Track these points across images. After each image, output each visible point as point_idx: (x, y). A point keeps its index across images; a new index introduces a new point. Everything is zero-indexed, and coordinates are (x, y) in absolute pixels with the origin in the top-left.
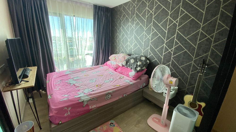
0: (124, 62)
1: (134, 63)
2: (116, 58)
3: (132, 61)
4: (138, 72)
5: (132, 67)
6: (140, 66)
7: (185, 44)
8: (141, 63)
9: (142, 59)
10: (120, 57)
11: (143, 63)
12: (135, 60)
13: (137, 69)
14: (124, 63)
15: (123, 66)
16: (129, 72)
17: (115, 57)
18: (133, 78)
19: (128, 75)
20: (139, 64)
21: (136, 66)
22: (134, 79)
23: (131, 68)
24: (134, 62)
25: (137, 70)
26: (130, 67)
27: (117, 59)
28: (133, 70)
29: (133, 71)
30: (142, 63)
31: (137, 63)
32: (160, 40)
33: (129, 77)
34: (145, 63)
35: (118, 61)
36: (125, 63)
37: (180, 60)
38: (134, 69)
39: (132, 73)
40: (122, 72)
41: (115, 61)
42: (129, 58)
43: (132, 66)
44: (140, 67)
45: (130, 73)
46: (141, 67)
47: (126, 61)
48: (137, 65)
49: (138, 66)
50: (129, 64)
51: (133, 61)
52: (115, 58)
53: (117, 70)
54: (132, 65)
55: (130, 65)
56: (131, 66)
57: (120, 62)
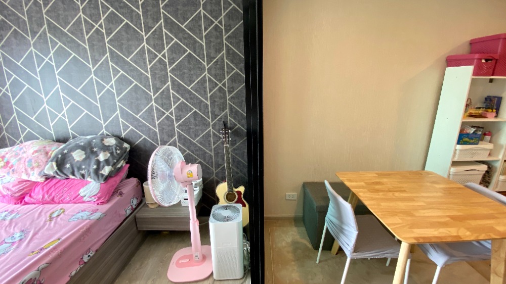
0: (47, 167)
1: (87, 158)
2: (8, 163)
3: (78, 156)
4: (107, 178)
5: (83, 172)
6: (107, 162)
7: (191, 98)
8: (109, 155)
9: (107, 144)
10: (25, 155)
11: (115, 154)
12: (89, 151)
13: (102, 172)
14: (51, 169)
15: (48, 178)
16: (79, 190)
17: (3, 157)
18: (99, 199)
19: (78, 200)
20: (102, 157)
21: (95, 167)
22: (101, 201)
23: (83, 176)
24: (84, 156)
25: (103, 175)
26: (76, 173)
27: (13, 161)
28: (89, 179)
29: (92, 181)
30: (112, 154)
31: (98, 156)
33: (84, 202)
34: (118, 152)
35: (23, 170)
36: (52, 166)
38: (92, 175)
39: (92, 188)
40: (54, 197)
41: (8, 173)
42: (63, 149)
43: (82, 169)
44: (108, 165)
45: (82, 192)
46: (111, 164)
47: (57, 162)
48: (98, 162)
49: (102, 164)
50: (68, 166)
51: (80, 156)
52: (6, 160)
53: (27, 199)
54: (83, 167)
55: (76, 170)
56: (79, 169)
57: (33, 169)
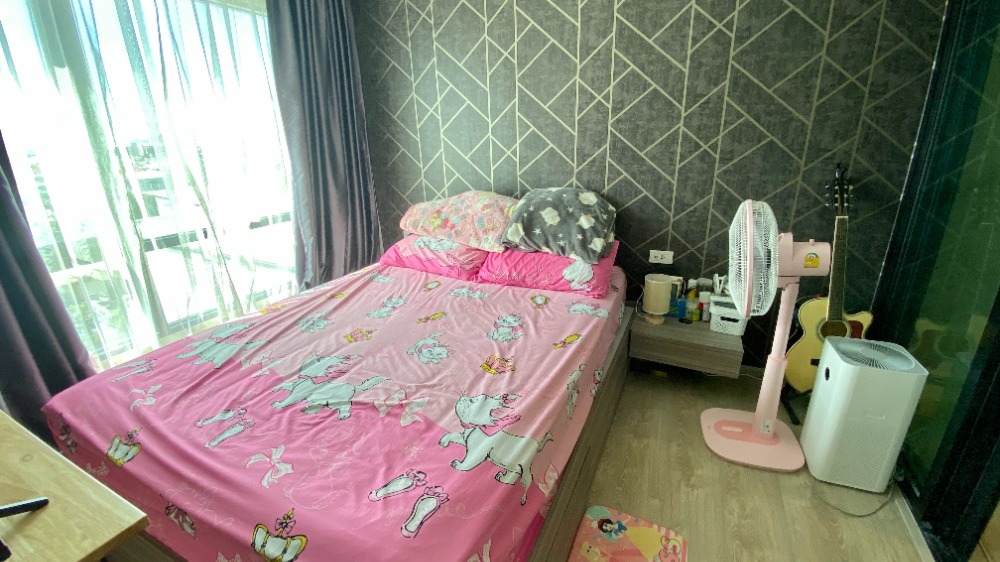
0: (510, 230)
1: (563, 221)
2: (446, 221)
3: (550, 217)
4: (602, 256)
5: (562, 243)
6: (595, 231)
7: (769, 114)
8: (593, 220)
9: (586, 203)
10: (470, 211)
11: (601, 219)
12: (564, 212)
13: (592, 246)
14: (516, 233)
15: (509, 247)
16: (561, 270)
17: (439, 212)
18: (594, 289)
19: (561, 286)
20: (585, 222)
21: (580, 237)
22: (596, 293)
23: (563, 249)
24: (558, 219)
25: (594, 252)
26: (552, 244)
27: (453, 219)
28: (573, 256)
29: (578, 258)
30: (596, 218)
31: (578, 220)
32: (656, 107)
33: (570, 290)
34: (605, 217)
35: (471, 232)
36: (517, 230)
37: (749, 178)
38: (577, 247)
39: (579, 270)
40: (525, 277)
41: (450, 236)
42: (527, 205)
43: (560, 239)
44: (599, 236)
45: (567, 274)
46: (603, 235)
47: (523, 223)
48: (582, 231)
49: (588, 234)
50: (538, 231)
51: (553, 218)
52: (443, 216)
53: (483, 273)
54: (561, 235)
55: (550, 239)
56: (555, 238)
57: (486, 232)
